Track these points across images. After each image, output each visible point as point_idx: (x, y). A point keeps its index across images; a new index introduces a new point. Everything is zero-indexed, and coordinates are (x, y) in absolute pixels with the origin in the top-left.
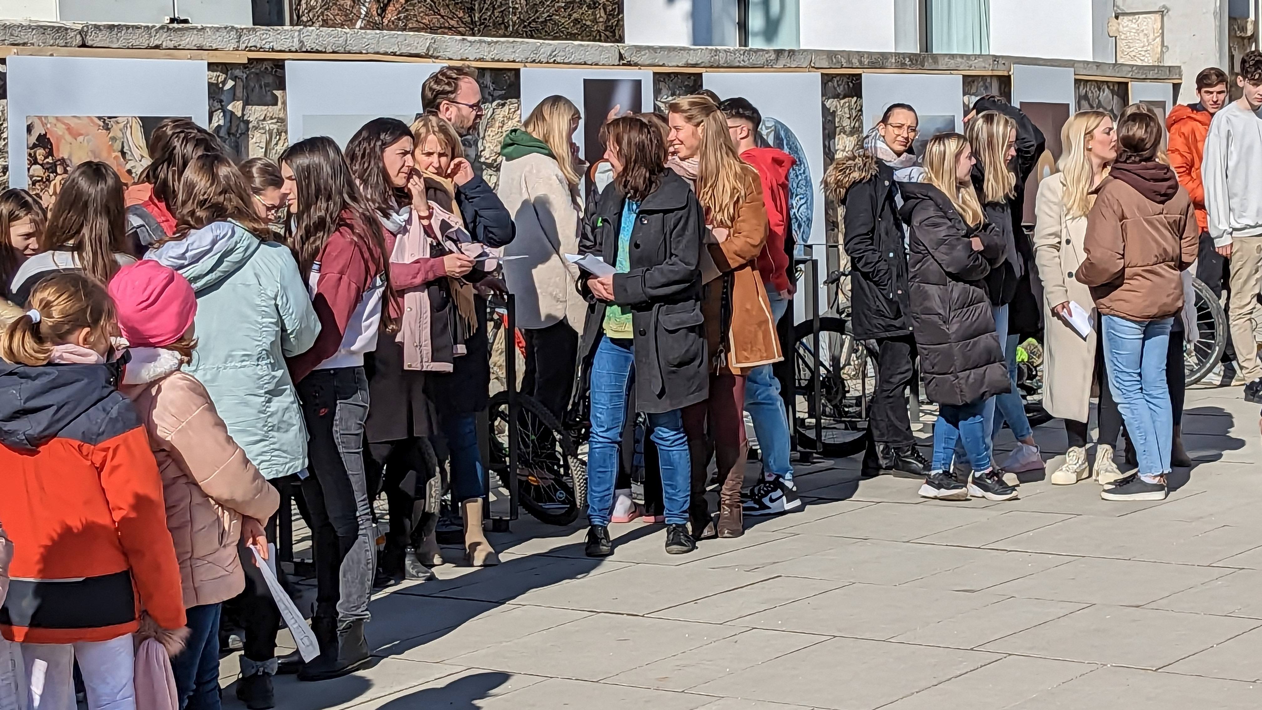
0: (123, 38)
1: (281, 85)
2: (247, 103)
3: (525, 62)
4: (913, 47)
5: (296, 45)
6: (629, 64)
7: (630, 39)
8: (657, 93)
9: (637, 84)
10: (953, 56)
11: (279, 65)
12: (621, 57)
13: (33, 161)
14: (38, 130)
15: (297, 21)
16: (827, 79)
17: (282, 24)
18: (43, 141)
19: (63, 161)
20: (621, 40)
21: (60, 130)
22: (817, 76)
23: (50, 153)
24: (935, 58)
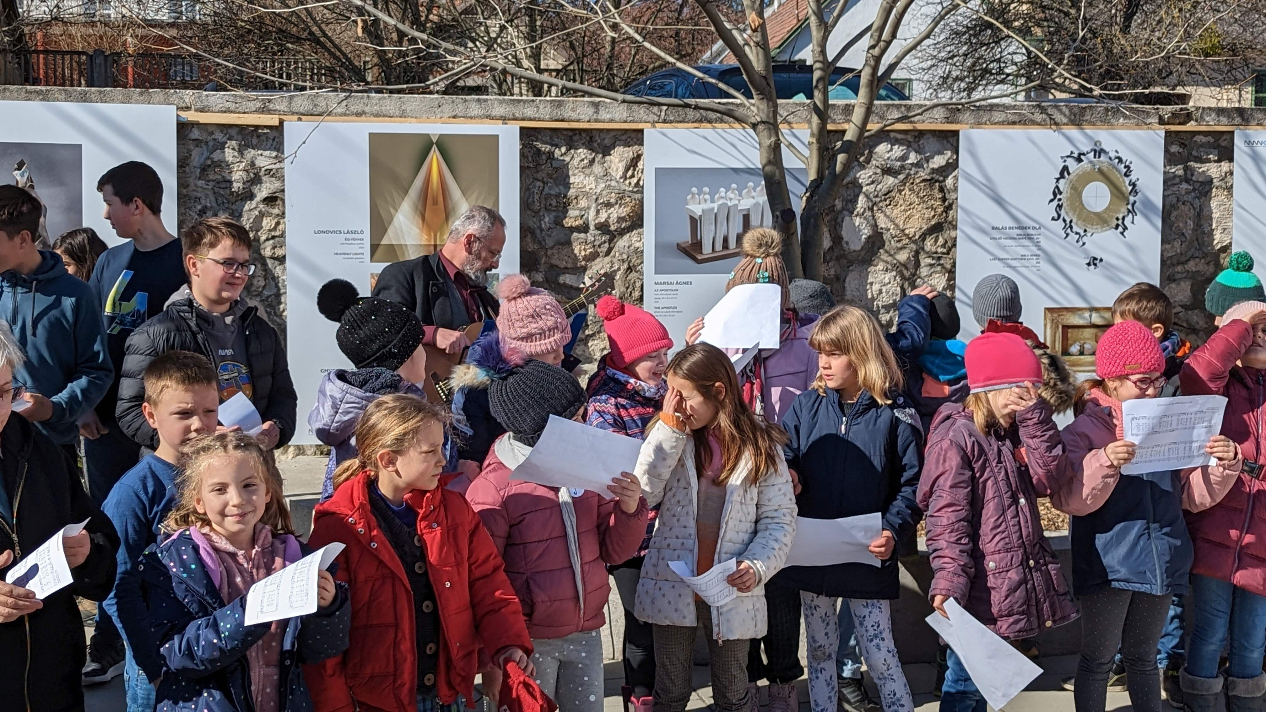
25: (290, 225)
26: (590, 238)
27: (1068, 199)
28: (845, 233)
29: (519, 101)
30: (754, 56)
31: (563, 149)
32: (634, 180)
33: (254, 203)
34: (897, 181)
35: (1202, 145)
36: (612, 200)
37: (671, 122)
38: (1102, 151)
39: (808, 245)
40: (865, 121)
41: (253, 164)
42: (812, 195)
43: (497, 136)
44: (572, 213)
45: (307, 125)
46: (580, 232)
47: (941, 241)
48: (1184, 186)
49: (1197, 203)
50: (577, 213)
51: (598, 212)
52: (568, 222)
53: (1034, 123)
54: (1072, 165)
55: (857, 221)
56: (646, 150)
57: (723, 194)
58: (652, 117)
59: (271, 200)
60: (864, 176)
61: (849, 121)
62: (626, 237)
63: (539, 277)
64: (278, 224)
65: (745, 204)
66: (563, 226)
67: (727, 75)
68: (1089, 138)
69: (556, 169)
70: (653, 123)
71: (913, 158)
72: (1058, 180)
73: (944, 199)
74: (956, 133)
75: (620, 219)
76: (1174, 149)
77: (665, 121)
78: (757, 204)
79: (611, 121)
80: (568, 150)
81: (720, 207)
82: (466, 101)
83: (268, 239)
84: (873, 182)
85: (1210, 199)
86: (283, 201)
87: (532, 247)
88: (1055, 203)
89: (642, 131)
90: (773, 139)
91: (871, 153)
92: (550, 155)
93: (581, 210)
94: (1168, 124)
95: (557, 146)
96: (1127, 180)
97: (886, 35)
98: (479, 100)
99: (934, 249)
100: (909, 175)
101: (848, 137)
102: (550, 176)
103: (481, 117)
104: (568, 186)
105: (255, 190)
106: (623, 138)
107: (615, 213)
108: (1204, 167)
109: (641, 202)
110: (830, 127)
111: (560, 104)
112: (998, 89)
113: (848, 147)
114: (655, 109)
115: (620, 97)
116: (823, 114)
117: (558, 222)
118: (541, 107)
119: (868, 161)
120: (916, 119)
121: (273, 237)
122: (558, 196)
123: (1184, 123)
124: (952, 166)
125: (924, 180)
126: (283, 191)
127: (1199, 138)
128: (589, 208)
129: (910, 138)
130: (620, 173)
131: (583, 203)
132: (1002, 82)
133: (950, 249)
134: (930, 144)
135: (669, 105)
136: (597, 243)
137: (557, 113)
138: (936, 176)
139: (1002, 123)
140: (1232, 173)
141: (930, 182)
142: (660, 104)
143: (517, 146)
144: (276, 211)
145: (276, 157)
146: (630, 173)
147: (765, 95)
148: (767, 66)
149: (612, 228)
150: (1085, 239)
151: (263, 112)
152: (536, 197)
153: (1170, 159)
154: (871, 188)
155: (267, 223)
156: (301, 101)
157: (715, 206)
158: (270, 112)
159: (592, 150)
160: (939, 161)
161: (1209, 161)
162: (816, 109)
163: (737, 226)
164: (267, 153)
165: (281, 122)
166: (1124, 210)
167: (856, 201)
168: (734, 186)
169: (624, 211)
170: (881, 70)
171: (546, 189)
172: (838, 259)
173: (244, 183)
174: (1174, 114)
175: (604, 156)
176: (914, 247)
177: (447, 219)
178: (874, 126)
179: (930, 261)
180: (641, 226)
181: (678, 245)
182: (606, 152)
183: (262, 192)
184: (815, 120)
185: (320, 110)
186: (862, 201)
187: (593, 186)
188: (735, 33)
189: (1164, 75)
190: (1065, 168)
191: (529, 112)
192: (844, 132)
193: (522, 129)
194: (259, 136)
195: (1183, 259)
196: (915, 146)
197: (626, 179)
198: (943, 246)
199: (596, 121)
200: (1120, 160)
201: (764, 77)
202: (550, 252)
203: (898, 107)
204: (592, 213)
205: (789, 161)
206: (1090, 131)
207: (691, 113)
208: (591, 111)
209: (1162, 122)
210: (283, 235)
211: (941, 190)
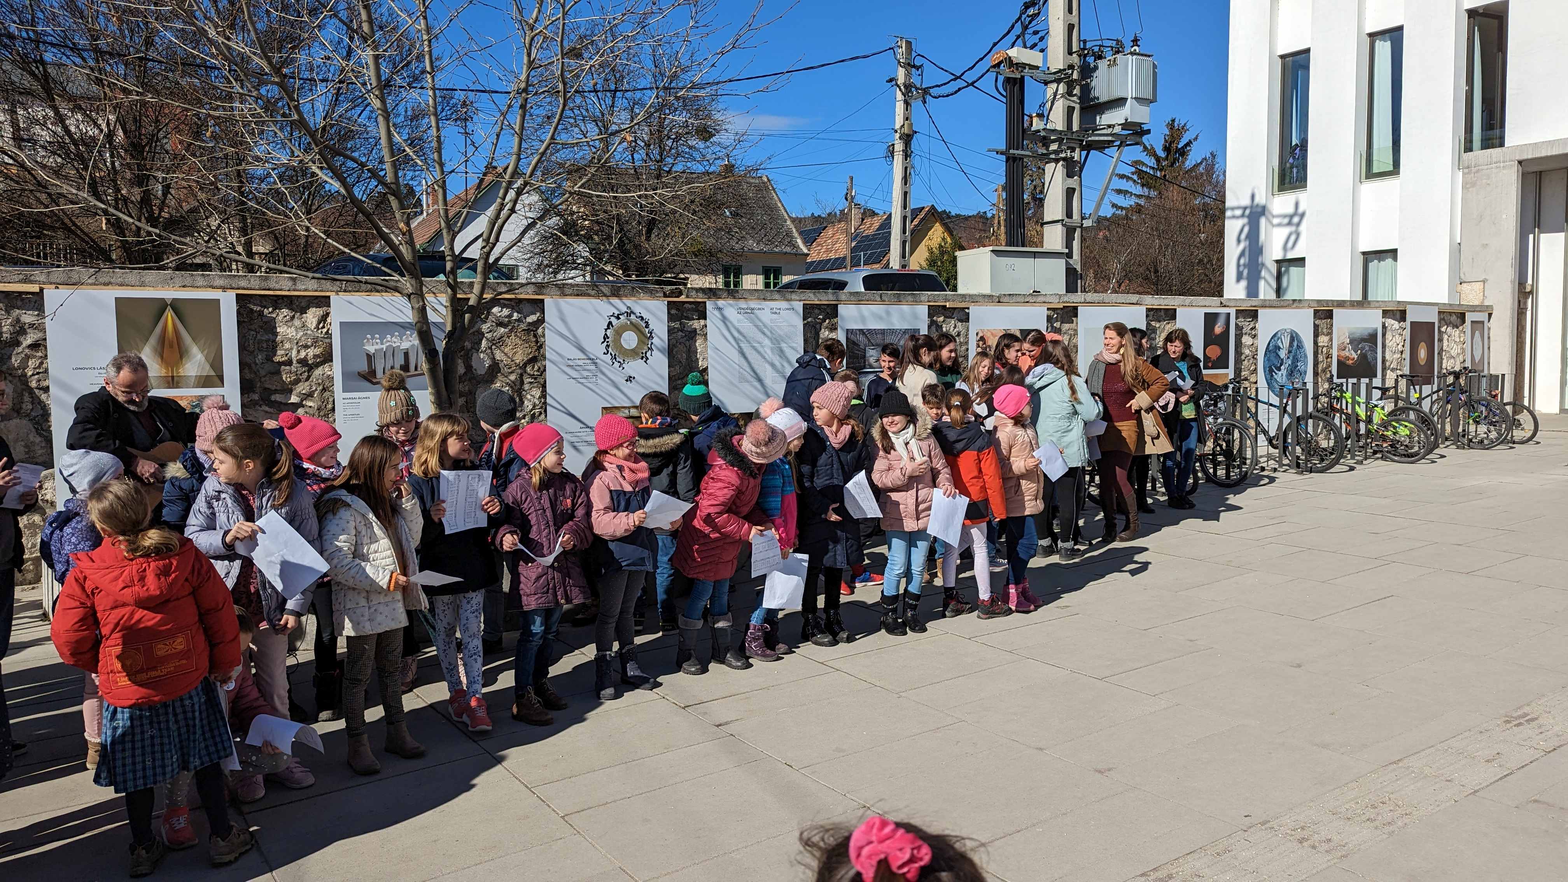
0: (1015, 299)
1: (1076, 316)
2: (1062, 323)
3: (1179, 306)
4: (1359, 297)
5: (1083, 300)
6: (1225, 306)
7: (1226, 296)
8: (1237, 318)
9: (1229, 314)
10: (1378, 302)
11: (1076, 308)
12: (1221, 303)
13: (978, 346)
14: (980, 335)
15: (1084, 291)
16: (1316, 312)
17: (1077, 292)
18: (982, 339)
19: (989, 346)
20: (1222, 296)
21: (989, 334)
22: (1312, 310)
23: (985, 343)
24: (1369, 302)
25: (51, 363)
26: (293, 369)
27: (613, 341)
28: (474, 364)
29: (235, 276)
30: (403, 249)
31: (270, 309)
32: (325, 330)
33: (20, 349)
34: (507, 330)
35: (689, 310)
36: (309, 344)
37: (350, 291)
38: (632, 312)
39: (449, 371)
40: (482, 292)
41: (18, 320)
42: (449, 340)
43: (219, 300)
44: (279, 352)
45: (64, 291)
46: (286, 365)
47: (536, 368)
48: (680, 333)
49: (687, 343)
50: (282, 352)
51: (299, 352)
52: (277, 359)
53: (589, 295)
54: (613, 320)
55: (482, 356)
56: (333, 310)
57: (389, 339)
58: (336, 288)
59: (35, 346)
60: (485, 327)
61: (472, 292)
62: (320, 368)
63: (256, 397)
64: (41, 363)
65: (405, 345)
66: (273, 361)
67: (388, 262)
68: (625, 304)
69: (266, 323)
70: (337, 292)
71: (516, 316)
72: (606, 330)
73: (537, 342)
74: (542, 301)
75: (315, 356)
76: (673, 312)
77: (345, 291)
78: (413, 345)
79: (306, 290)
80: (274, 310)
81: (387, 347)
82: (192, 275)
83: (33, 375)
84: (490, 331)
85: (696, 341)
86: (46, 348)
87: (248, 376)
88: (605, 344)
89: (329, 297)
90: (421, 304)
91: (489, 313)
92: (261, 314)
93: (286, 350)
94: (669, 297)
95: (265, 307)
96: (647, 330)
97: (492, 240)
98: (203, 275)
99: (532, 373)
100: (514, 327)
101: (471, 303)
102: (261, 327)
103: (205, 287)
104: (276, 334)
105: (21, 339)
106: (316, 301)
107: (311, 352)
108: (691, 323)
109: (331, 345)
110: (459, 296)
111: (266, 278)
112: (573, 273)
113: (471, 309)
114: (338, 283)
115: (311, 275)
116: (454, 287)
117: (269, 359)
118: (252, 280)
119: (487, 318)
120: (517, 291)
121: (38, 373)
122: (267, 341)
123: (678, 297)
124: (541, 321)
125: (524, 330)
126: (45, 339)
127: (686, 305)
128: (292, 349)
129: (513, 303)
130: (314, 325)
131: (287, 346)
132: (575, 268)
133: (542, 373)
134: (527, 308)
135: (347, 281)
136: (299, 373)
137: (264, 284)
138: (531, 328)
139: (571, 295)
140: (706, 326)
141: (527, 331)
142: (340, 280)
143: (234, 308)
144: (40, 354)
145: (38, 315)
146: (321, 325)
147: (413, 275)
148: (414, 257)
149: (310, 362)
150: (624, 365)
151: (25, 282)
152: (251, 342)
153: (671, 318)
154: (489, 335)
155: (32, 363)
156: (58, 273)
157: (384, 347)
158: (31, 282)
159: (292, 309)
160: (532, 318)
161: (694, 319)
162: (449, 285)
163: (400, 361)
164: (31, 312)
165: (42, 290)
166: (646, 348)
167: (480, 343)
168: (397, 334)
169: (318, 351)
170: (491, 260)
171: (259, 337)
172: (470, 380)
173: (11, 334)
174: (672, 292)
175: (302, 314)
176: (519, 371)
177: (181, 357)
178: (488, 296)
179: (530, 380)
180: (331, 361)
181: (359, 374)
182: (303, 311)
183: (28, 340)
184: (449, 290)
185: (73, 281)
186: (484, 343)
187: (294, 334)
188: (392, 236)
189: (671, 266)
190: (610, 323)
191: (243, 283)
192: (468, 299)
193: (237, 295)
194: (23, 300)
195: (682, 376)
196: (517, 308)
197: (318, 329)
198: (538, 371)
199: (294, 290)
200: (642, 318)
201: (413, 265)
202: (263, 379)
203: (505, 284)
204: (294, 352)
205: (432, 317)
206: (626, 301)
207: (364, 286)
208: (290, 283)
209: (665, 296)
210: (46, 371)
211: (535, 336)
